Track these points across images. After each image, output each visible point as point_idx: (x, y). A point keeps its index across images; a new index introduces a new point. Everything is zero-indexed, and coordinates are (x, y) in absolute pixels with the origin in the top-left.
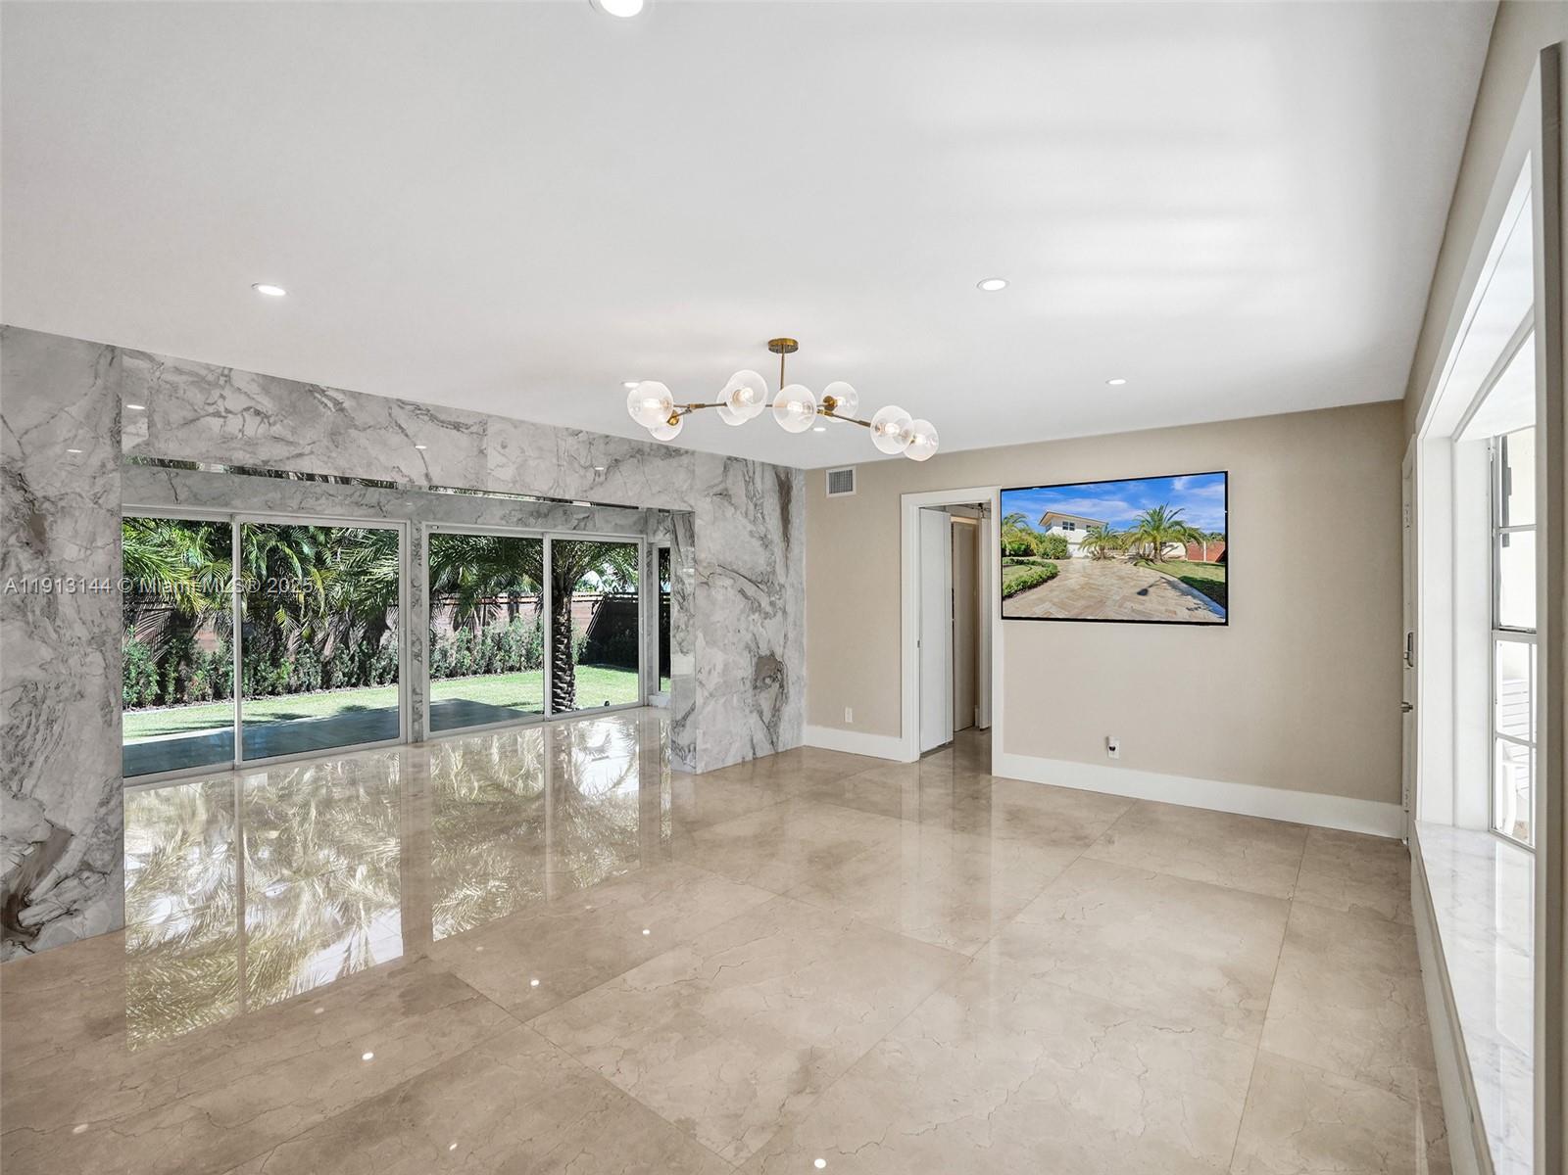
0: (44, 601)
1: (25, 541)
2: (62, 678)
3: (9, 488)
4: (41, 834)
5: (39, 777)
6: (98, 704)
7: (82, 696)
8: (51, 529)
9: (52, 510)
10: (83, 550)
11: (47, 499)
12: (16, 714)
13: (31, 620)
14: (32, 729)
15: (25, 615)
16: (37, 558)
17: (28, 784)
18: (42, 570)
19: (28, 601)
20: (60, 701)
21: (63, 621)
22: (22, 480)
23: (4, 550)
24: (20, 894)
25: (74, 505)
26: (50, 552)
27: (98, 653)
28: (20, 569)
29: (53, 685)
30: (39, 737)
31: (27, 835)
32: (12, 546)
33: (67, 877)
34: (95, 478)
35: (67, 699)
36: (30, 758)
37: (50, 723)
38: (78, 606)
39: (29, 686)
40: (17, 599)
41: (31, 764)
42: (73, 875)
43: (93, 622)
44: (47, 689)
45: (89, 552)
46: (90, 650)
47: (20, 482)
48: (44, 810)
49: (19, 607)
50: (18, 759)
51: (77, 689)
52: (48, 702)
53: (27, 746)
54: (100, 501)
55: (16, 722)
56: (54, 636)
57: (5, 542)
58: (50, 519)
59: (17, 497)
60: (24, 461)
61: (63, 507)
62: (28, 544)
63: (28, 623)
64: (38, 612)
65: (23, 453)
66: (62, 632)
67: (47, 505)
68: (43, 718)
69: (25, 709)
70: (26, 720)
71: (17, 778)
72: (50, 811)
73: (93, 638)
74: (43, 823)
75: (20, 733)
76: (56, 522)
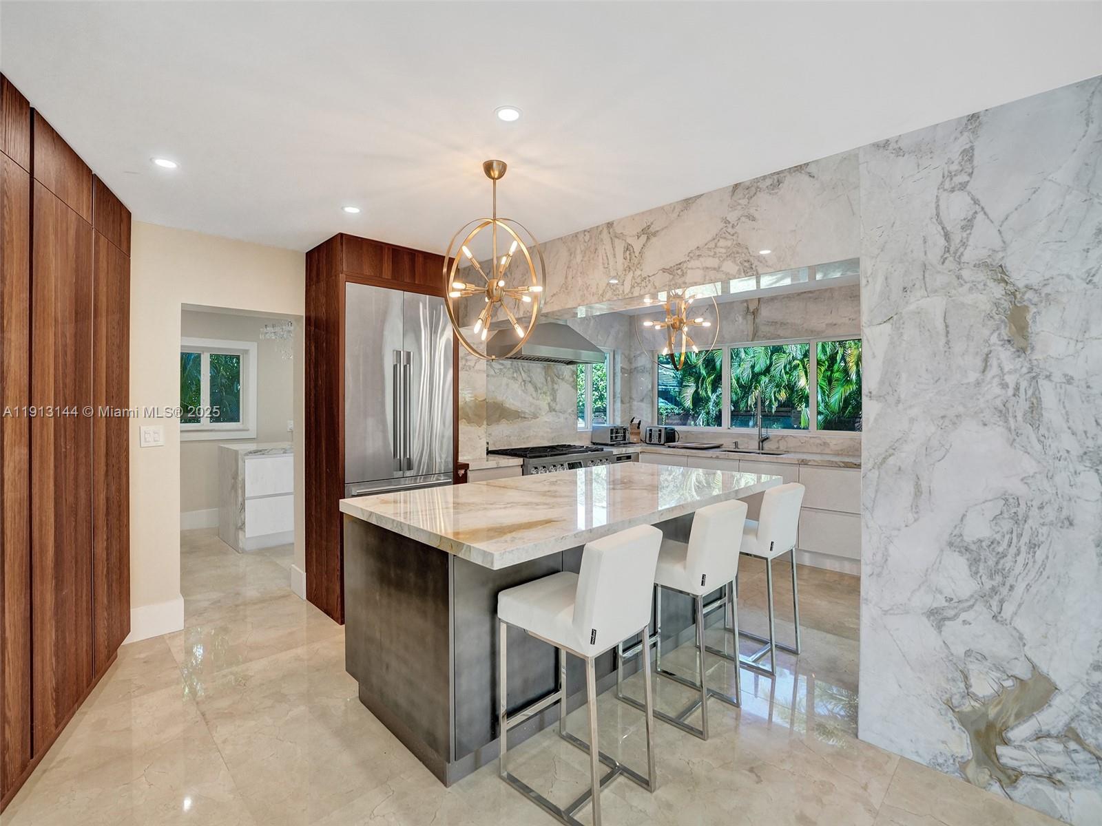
0: (1027, 405)
1: (1006, 338)
2: (1046, 498)
3: (991, 284)
4: (1022, 670)
5: (1020, 605)
6: (1092, 537)
7: (1071, 524)
8: (1034, 322)
9: (1036, 299)
10: (1073, 343)
11: (1029, 287)
12: (997, 529)
13: (1013, 428)
14: (1013, 550)
15: (1006, 421)
16: (1019, 357)
17: (1009, 609)
18: (1025, 370)
19: (1009, 405)
20: (1043, 524)
21: (1048, 430)
22: (1003, 272)
23: (986, 350)
24: (999, 726)
25: (1061, 289)
26: (1033, 349)
27: (1092, 474)
28: (1002, 369)
29: (1036, 503)
30: (1021, 559)
31: (1005, 663)
32: (994, 345)
33: (1049, 736)
34: (1088, 251)
35: (1051, 524)
36: (1010, 581)
37: (1033, 546)
38: (1067, 412)
39: (1011, 500)
40: (998, 403)
41: (1012, 588)
42: (1057, 737)
43: (1085, 432)
44: (1029, 508)
45: (1080, 345)
46: (1083, 468)
47: (1001, 274)
48: (1024, 645)
49: (1001, 411)
50: (998, 578)
51: (1065, 513)
52: (1030, 521)
53: (1008, 566)
54: (1095, 279)
55: (998, 537)
56: (1038, 447)
57: (987, 341)
58: (1033, 309)
59: (998, 291)
60: (1004, 249)
61: (1048, 295)
62: (1009, 341)
63: (1010, 430)
64: (1020, 418)
65: (1004, 242)
66: (1048, 442)
67: (1030, 295)
68: (1025, 539)
69: (1006, 525)
70: (1007, 537)
71: (997, 598)
72: (1031, 648)
73: (1085, 453)
74: (1023, 658)
75: (1000, 549)
76: (1039, 313)
